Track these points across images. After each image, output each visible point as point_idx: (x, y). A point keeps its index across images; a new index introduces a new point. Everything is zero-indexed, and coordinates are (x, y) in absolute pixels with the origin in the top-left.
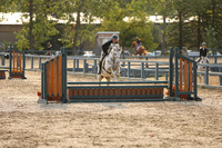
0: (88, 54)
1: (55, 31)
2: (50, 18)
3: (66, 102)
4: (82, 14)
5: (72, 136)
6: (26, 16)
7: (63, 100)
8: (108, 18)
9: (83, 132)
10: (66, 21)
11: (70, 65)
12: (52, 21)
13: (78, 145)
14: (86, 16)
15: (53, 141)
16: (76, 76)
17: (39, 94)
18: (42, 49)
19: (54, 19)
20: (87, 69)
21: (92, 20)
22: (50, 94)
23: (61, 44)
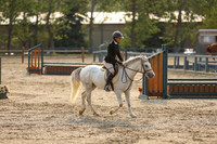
0: (189, 51)
1: (156, 29)
2: (151, 16)
3: (166, 98)
4: (183, 12)
5: (172, 131)
6: (129, 15)
7: (163, 96)
8: (210, 16)
9: (183, 127)
10: (168, 20)
11: (171, 62)
12: (154, 20)
13: (179, 140)
14: (187, 14)
15: (154, 135)
16: (177, 73)
17: (140, 90)
18: (143, 47)
19: (156, 18)
20: (187, 66)
21: (193, 18)
22: (151, 90)
23: (162, 42)
